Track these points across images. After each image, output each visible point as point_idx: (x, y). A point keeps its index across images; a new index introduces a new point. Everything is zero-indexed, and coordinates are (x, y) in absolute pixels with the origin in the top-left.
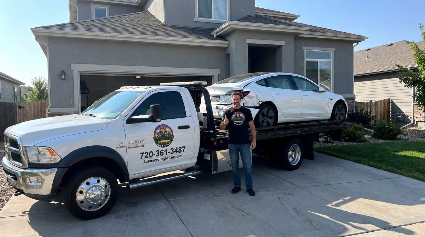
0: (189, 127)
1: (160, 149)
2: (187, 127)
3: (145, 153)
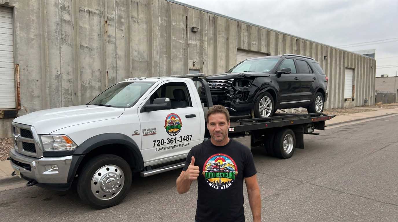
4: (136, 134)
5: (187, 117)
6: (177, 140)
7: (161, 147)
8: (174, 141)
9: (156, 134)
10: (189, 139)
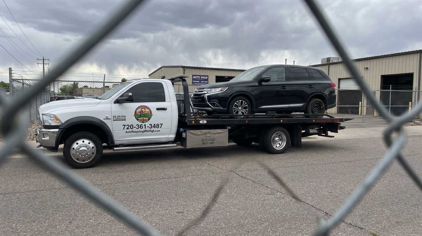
0: (166, 110)
1: (140, 124)
2: (164, 109)
3: (127, 126)
4: (107, 119)
5: (158, 109)
6: (146, 127)
7: (130, 130)
8: (144, 127)
9: (125, 120)
10: (159, 127)
